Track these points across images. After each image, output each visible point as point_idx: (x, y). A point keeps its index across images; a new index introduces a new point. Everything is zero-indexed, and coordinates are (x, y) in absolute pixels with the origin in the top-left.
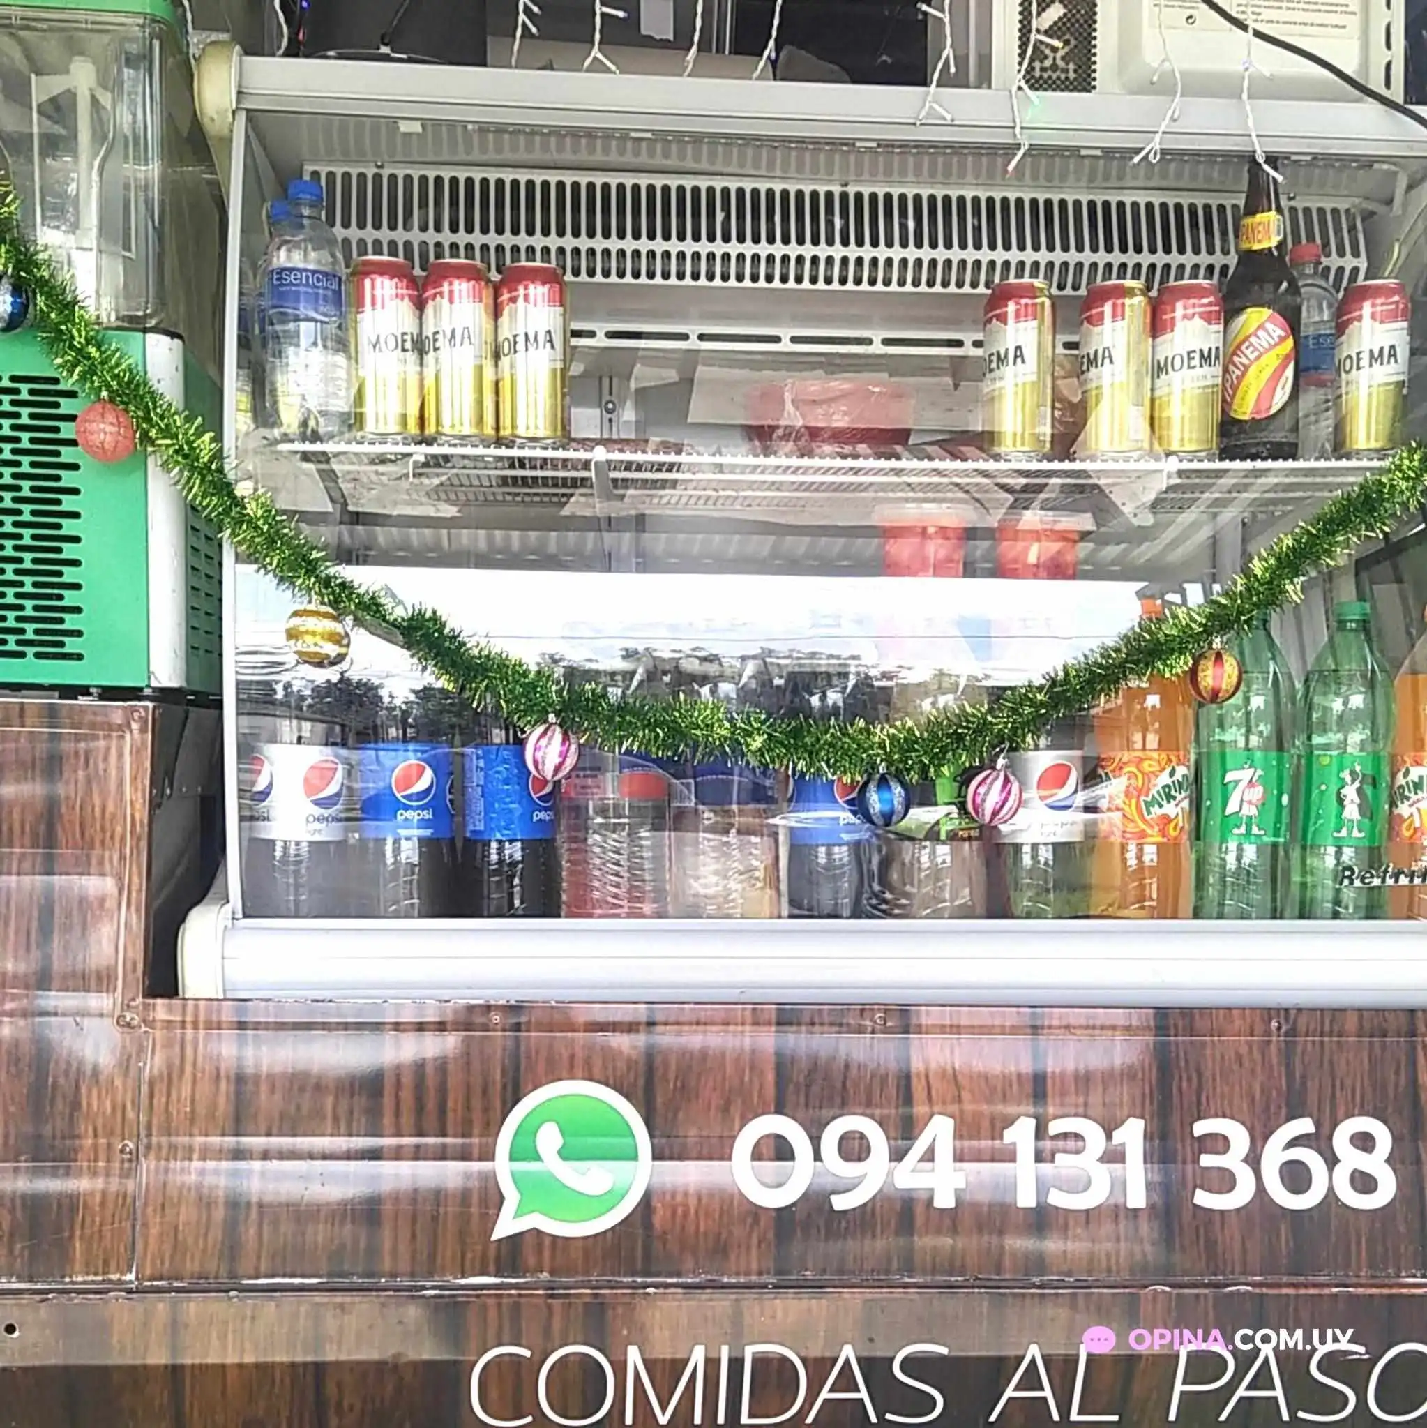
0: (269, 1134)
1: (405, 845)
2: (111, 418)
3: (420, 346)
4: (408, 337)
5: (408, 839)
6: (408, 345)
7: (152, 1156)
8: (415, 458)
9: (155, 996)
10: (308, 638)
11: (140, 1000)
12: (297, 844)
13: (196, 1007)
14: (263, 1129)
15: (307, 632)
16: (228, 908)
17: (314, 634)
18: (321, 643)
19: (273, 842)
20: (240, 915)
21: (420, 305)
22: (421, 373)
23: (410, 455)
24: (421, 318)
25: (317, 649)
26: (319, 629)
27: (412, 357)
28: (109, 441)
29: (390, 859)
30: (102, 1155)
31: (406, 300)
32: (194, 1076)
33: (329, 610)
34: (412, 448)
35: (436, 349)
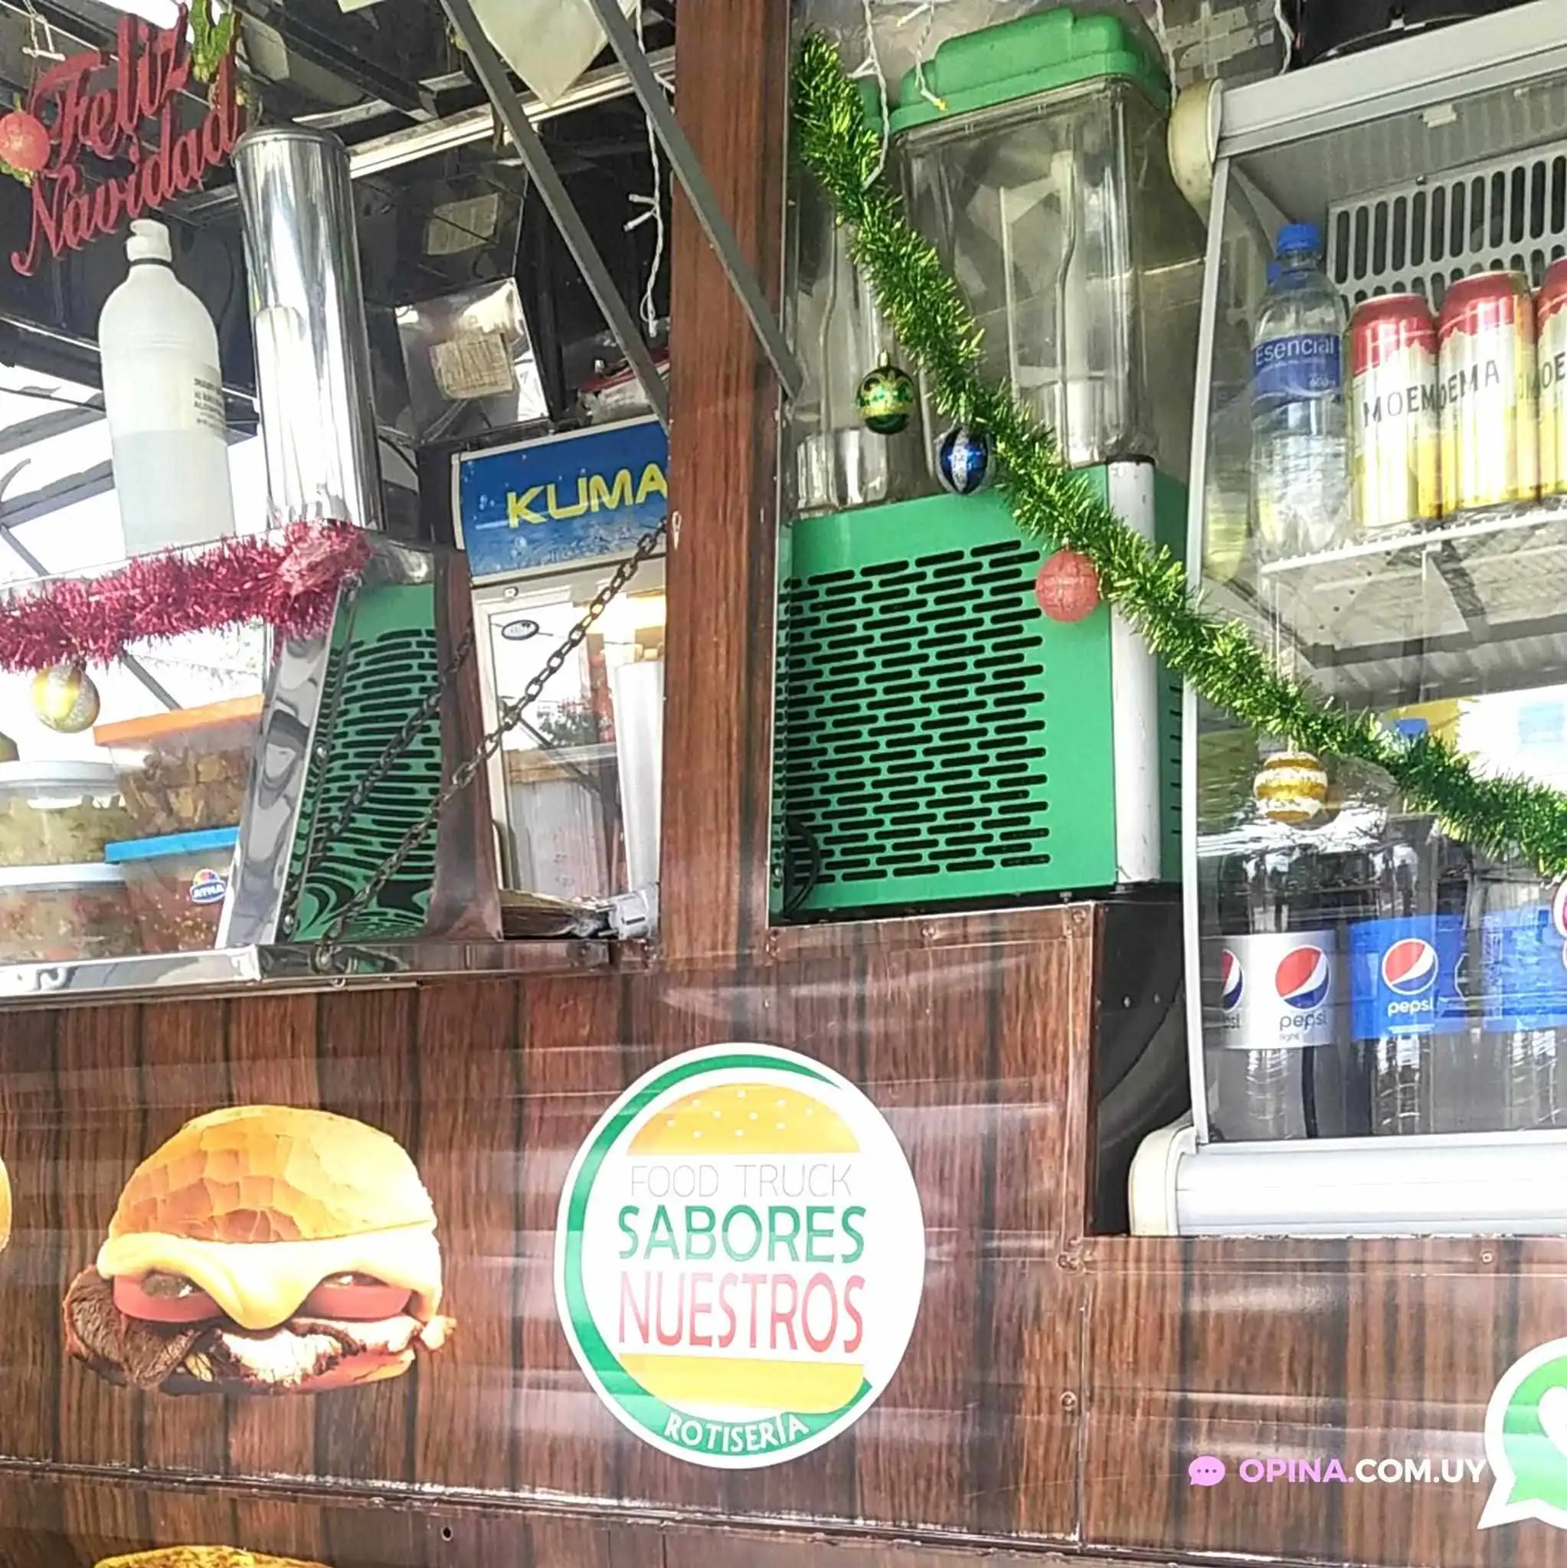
0: (1217, 1391)
1: (1401, 1044)
2: (1070, 567)
3: (1435, 400)
4: (1419, 393)
5: (1406, 1037)
6: (1417, 403)
7: (1094, 1409)
8: (1430, 548)
9: (1095, 1234)
10: (1283, 795)
11: (1081, 1238)
12: (1275, 1051)
13: (1139, 1244)
14: (1211, 1387)
15: (1280, 788)
16: (1191, 1132)
17: (1289, 788)
18: (1298, 799)
19: (1246, 1052)
20: (1206, 1140)
21: (1434, 345)
22: (1438, 436)
23: (1423, 546)
24: (1437, 364)
25: (1294, 807)
26: (1295, 782)
27: (1423, 418)
28: (1069, 598)
29: (1383, 1066)
30: (1045, 1406)
31: (1416, 344)
32: (1137, 1322)
33: (1310, 757)
34: (1425, 537)
35: (1454, 399)
